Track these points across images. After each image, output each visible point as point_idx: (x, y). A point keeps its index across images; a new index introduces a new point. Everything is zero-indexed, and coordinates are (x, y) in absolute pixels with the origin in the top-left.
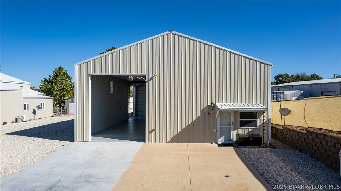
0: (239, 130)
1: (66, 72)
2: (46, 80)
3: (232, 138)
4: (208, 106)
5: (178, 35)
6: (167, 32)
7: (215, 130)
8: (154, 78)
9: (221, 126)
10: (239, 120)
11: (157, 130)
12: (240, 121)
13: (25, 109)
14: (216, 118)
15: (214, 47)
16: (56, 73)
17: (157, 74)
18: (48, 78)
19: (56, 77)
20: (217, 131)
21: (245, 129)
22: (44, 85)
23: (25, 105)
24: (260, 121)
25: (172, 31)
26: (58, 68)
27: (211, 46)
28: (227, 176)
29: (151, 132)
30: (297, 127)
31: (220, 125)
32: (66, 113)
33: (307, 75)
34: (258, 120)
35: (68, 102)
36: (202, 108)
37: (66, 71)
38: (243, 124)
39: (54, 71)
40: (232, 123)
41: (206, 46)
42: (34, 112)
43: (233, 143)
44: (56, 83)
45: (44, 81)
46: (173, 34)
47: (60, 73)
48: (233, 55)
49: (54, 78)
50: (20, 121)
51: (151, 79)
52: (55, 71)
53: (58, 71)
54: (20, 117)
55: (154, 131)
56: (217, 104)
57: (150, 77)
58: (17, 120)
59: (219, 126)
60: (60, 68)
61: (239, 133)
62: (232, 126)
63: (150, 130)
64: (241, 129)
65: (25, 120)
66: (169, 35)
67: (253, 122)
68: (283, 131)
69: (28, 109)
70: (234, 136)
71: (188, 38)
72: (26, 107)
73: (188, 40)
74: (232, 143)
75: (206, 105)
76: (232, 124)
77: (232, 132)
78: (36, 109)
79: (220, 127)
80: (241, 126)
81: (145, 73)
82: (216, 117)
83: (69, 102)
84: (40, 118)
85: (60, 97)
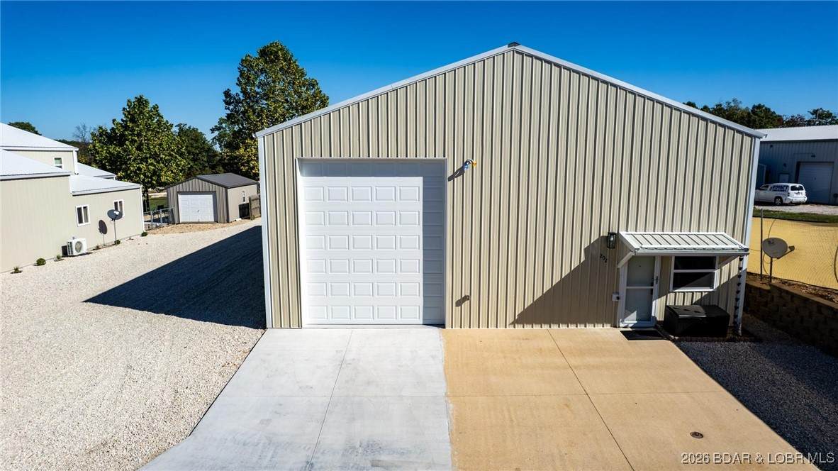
0: (671, 296)
1: (157, 111)
2: (102, 132)
3: (653, 315)
4: (601, 238)
5: (531, 56)
6: (505, 48)
7: (615, 296)
8: (468, 171)
9: (628, 288)
10: (673, 271)
11: (474, 298)
12: (675, 274)
13: (80, 221)
14: (618, 269)
15: (622, 88)
16: (129, 112)
17: (477, 160)
18: (109, 126)
19: (130, 125)
20: (618, 298)
21: (684, 293)
22: (102, 147)
23: (79, 210)
24: (721, 276)
25: (515, 44)
26: (133, 100)
27: (615, 86)
28: (696, 435)
29: (459, 303)
30: (804, 286)
31: (628, 285)
32: (171, 220)
33: (743, 106)
34: (717, 272)
35: (175, 193)
36: (586, 244)
37: (156, 108)
38: (681, 281)
39: (124, 109)
40: (657, 279)
41: (603, 87)
42: (103, 228)
43: (656, 327)
44: (132, 140)
45: (97, 134)
46: (518, 52)
47: (141, 113)
48: (668, 109)
49: (126, 127)
50: (75, 253)
51: (461, 171)
52: (127, 107)
53: (134, 107)
54: (74, 242)
55: (467, 302)
56: (623, 233)
57: (459, 165)
58: (66, 252)
59: (625, 287)
60: (141, 102)
61: (671, 303)
62: (656, 287)
63: (457, 297)
64: (676, 293)
65: (84, 250)
66: (509, 56)
67: (706, 276)
68: (769, 294)
69: (87, 220)
70: (658, 309)
71: (556, 65)
72: (81, 215)
73: (558, 69)
74: (654, 325)
75: (595, 237)
76: (655, 282)
77: (654, 302)
78: (107, 221)
79: (627, 290)
80: (677, 285)
81: (444, 156)
82: (620, 266)
83: (179, 193)
84: (118, 242)
85: (147, 177)
